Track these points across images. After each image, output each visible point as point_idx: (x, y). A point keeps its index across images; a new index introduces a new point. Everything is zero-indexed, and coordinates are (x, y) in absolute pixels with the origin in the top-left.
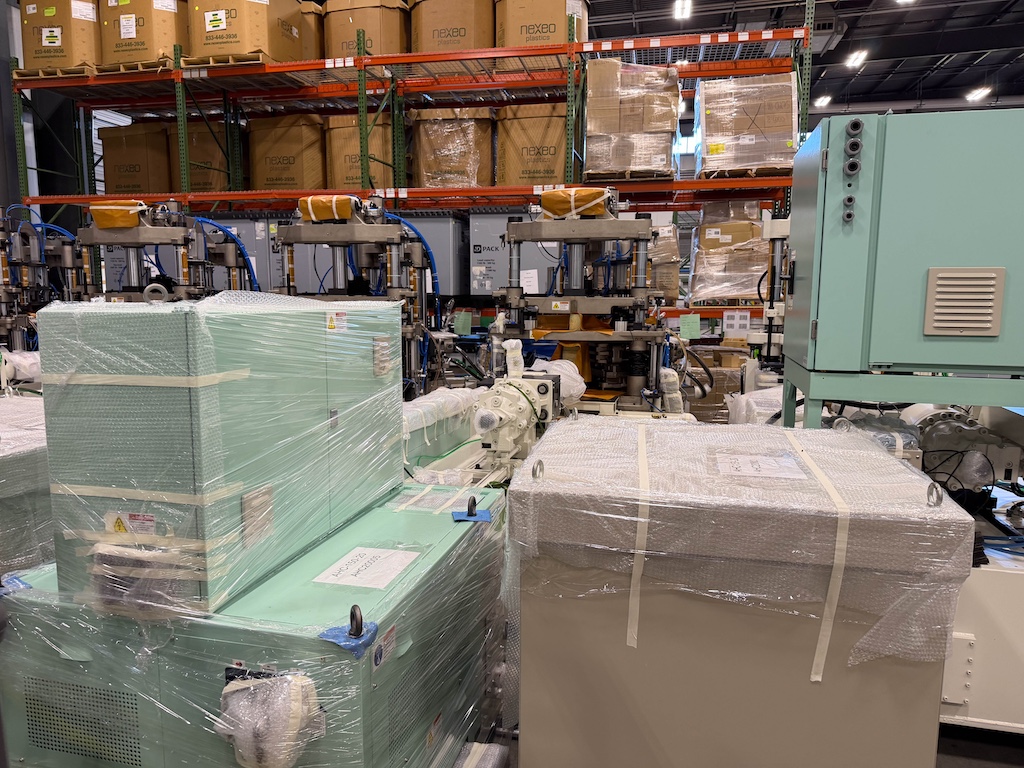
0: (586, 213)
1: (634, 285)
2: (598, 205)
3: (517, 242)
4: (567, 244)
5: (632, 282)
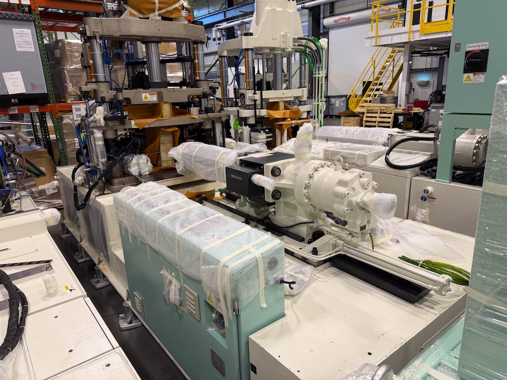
0: (167, 15)
1: (198, 78)
2: (176, 9)
3: (101, 38)
4: (143, 42)
5: (196, 76)
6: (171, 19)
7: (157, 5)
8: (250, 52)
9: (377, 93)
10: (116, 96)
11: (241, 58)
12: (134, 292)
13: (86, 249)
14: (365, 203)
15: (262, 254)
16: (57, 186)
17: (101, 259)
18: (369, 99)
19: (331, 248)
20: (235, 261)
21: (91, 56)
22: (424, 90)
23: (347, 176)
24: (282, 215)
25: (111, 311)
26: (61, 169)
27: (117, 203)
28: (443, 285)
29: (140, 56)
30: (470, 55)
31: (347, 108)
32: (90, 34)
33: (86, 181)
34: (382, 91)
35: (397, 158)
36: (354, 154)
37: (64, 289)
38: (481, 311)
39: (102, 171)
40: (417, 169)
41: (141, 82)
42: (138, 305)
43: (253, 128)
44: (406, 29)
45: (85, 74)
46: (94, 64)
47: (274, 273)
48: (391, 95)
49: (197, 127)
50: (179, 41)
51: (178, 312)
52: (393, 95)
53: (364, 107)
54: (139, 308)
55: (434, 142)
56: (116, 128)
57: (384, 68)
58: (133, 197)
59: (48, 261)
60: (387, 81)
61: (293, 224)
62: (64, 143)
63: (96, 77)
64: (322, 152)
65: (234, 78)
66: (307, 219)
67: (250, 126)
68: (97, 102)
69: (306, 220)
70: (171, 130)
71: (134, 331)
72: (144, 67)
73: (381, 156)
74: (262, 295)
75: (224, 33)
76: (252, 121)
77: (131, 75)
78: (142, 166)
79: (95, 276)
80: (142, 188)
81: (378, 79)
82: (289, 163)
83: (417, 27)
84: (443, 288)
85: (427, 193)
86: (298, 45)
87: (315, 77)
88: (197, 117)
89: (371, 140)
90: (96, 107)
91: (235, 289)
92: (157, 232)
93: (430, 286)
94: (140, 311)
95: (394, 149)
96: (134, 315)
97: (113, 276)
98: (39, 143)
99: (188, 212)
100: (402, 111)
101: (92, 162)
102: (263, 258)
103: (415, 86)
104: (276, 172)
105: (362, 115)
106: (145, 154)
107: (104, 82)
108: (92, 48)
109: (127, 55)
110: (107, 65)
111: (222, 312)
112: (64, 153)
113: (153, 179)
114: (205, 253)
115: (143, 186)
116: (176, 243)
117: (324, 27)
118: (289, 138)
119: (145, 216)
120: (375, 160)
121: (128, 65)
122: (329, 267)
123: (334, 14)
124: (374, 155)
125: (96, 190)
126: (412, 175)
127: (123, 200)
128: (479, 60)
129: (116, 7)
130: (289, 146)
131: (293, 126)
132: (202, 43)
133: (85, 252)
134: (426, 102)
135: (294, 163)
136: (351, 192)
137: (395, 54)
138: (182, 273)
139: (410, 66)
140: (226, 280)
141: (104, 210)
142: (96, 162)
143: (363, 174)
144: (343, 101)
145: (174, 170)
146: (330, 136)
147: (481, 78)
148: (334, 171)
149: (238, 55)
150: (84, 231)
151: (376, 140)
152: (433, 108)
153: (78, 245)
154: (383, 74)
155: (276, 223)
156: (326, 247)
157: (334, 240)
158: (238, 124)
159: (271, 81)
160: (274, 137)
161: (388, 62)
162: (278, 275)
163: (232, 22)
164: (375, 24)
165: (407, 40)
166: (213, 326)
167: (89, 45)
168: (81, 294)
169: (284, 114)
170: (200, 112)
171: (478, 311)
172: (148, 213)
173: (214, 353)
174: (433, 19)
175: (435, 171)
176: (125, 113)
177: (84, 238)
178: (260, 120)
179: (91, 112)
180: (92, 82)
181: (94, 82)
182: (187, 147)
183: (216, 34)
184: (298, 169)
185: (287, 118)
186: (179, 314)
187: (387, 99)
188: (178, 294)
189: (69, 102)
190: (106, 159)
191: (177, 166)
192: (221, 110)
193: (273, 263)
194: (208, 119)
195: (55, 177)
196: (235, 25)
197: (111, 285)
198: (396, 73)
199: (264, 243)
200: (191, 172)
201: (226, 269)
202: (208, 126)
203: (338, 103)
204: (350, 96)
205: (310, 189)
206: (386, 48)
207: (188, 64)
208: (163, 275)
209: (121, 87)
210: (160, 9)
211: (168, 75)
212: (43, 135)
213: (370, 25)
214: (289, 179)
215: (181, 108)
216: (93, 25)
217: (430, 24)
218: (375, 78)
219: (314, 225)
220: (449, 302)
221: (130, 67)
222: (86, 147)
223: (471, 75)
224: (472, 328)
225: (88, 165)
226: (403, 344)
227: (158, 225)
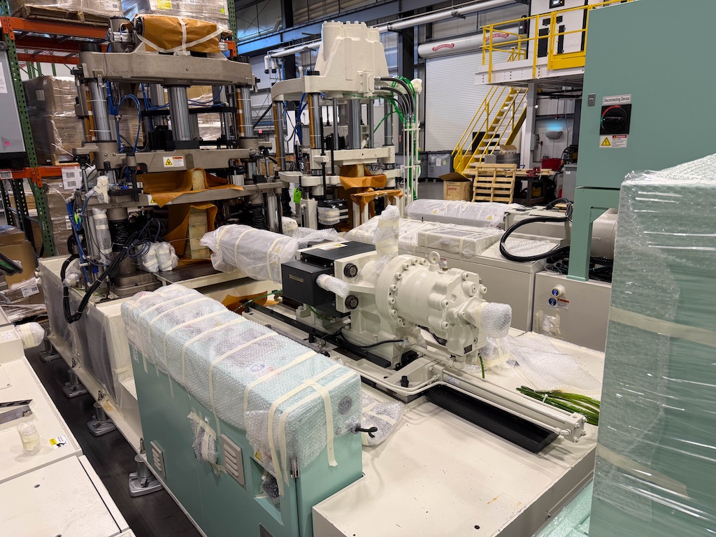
0: (198, 50)
1: (243, 135)
2: (212, 41)
3: (104, 80)
4: (165, 86)
5: (240, 132)
6: (204, 55)
7: (185, 36)
8: (315, 97)
9: (493, 148)
10: (125, 161)
11: (304, 103)
12: (152, 443)
13: (81, 378)
14: (469, 316)
15: (330, 392)
16: (38, 285)
17: (104, 392)
18: (481, 156)
19: (426, 378)
20: (292, 403)
21: (90, 106)
22: (555, 144)
23: (446, 279)
24: (360, 329)
25: (117, 469)
26: (44, 262)
27: (126, 315)
28: (575, 428)
29: (161, 103)
30: (608, 112)
31: (452, 170)
32: (89, 75)
33: (82, 280)
34: (498, 145)
35: (517, 246)
36: (458, 241)
37: (49, 445)
38: (613, 475)
39: (105, 267)
40: (543, 261)
41: (161, 140)
42: (156, 460)
43: (322, 201)
44: (529, 62)
45: (81, 125)
46: (95, 116)
47: (348, 418)
48: (511, 151)
49: (242, 201)
50: (215, 85)
51: (213, 472)
52: (513, 151)
53: (474, 167)
54: (158, 465)
55: (565, 224)
56: (125, 206)
57: (501, 114)
58: (149, 307)
59: (26, 402)
60: (505, 132)
61: (376, 342)
62: (50, 223)
63: (97, 134)
64: (416, 237)
65: (294, 131)
66: (394, 336)
67: (317, 198)
68: (98, 169)
69: (392, 337)
70: (204, 207)
71: (151, 497)
72: (166, 117)
73: (495, 242)
74: (331, 449)
75: (280, 63)
76: (319, 192)
77: (148, 129)
78: (163, 259)
79: (94, 417)
80: (162, 295)
81: (493, 129)
82: (368, 258)
83: (543, 60)
84: (575, 431)
85: (557, 294)
86: (382, 89)
87: (406, 132)
88: (241, 189)
89: (482, 219)
90: (96, 176)
91: (293, 444)
92: (183, 360)
93: (557, 430)
94: (160, 469)
95: (512, 233)
96: (151, 474)
97: (120, 417)
98: (13, 221)
99: (228, 330)
100: (525, 173)
101: (90, 254)
102: (331, 398)
103: (543, 138)
104: (350, 271)
105: (471, 179)
106: (167, 241)
107: (108, 141)
108: (91, 94)
109: (142, 100)
110: (113, 116)
111: (274, 475)
112: (49, 238)
113: (178, 277)
114: (251, 392)
115: (163, 291)
116: (210, 375)
117: (419, 57)
118: (371, 215)
119: (166, 337)
120: (487, 248)
121: (143, 115)
122: (425, 402)
123: (433, 39)
124: (484, 241)
125: (97, 293)
126: (536, 269)
127: (135, 312)
128: (619, 118)
129: (126, 38)
130: (370, 227)
131: (377, 198)
132: (248, 86)
133: (80, 382)
134: (558, 161)
135: (375, 257)
136: (452, 301)
137: (516, 95)
138: (219, 418)
139: (536, 111)
140: (280, 430)
141: (108, 323)
142: (96, 253)
143: (467, 276)
144: (446, 159)
145: (208, 263)
146: (427, 213)
147: (622, 142)
148: (428, 271)
149: (299, 99)
150: (78, 351)
151: (488, 220)
152: (568, 169)
153: (69, 371)
154: (500, 122)
155: (352, 341)
156: (420, 375)
157: (430, 365)
158: (300, 195)
159: (345, 136)
160: (351, 213)
161: (507, 105)
162: (353, 420)
163: (291, 48)
164: (488, 54)
165: (531, 78)
166: (263, 492)
167: (87, 89)
168: (74, 451)
169: (364, 182)
170: (246, 181)
171: (609, 475)
172: (170, 331)
173: (265, 530)
174: (566, 50)
175: (567, 263)
176: (139, 185)
177: (79, 361)
178: (330, 190)
179: (89, 183)
180: (91, 142)
181: (94, 142)
182: (227, 232)
183: (269, 64)
184: (381, 267)
185: (368, 188)
186: (215, 475)
187: (505, 157)
188: (213, 448)
189: (57, 163)
190: (110, 250)
191: (212, 259)
192: (275, 178)
193: (345, 404)
194: (257, 191)
195: (36, 273)
196: (296, 51)
197: (117, 430)
198: (518, 120)
199: (333, 376)
200: (233, 268)
201: (279, 415)
202: (258, 201)
203: (439, 162)
204: (456, 152)
205: (397, 295)
206: (503, 87)
207: (229, 115)
208: (192, 420)
209: (133, 146)
210: (189, 41)
211: (200, 126)
212: (18, 211)
213: (481, 55)
214: (368, 281)
215: (219, 177)
216: (94, 62)
217: (561, 56)
218: (489, 127)
219: (404, 344)
220: (583, 449)
221: (145, 117)
222: (82, 232)
223: (610, 137)
224: (603, 496)
225: (85, 258)
226: (522, 512)
227: (184, 350)
